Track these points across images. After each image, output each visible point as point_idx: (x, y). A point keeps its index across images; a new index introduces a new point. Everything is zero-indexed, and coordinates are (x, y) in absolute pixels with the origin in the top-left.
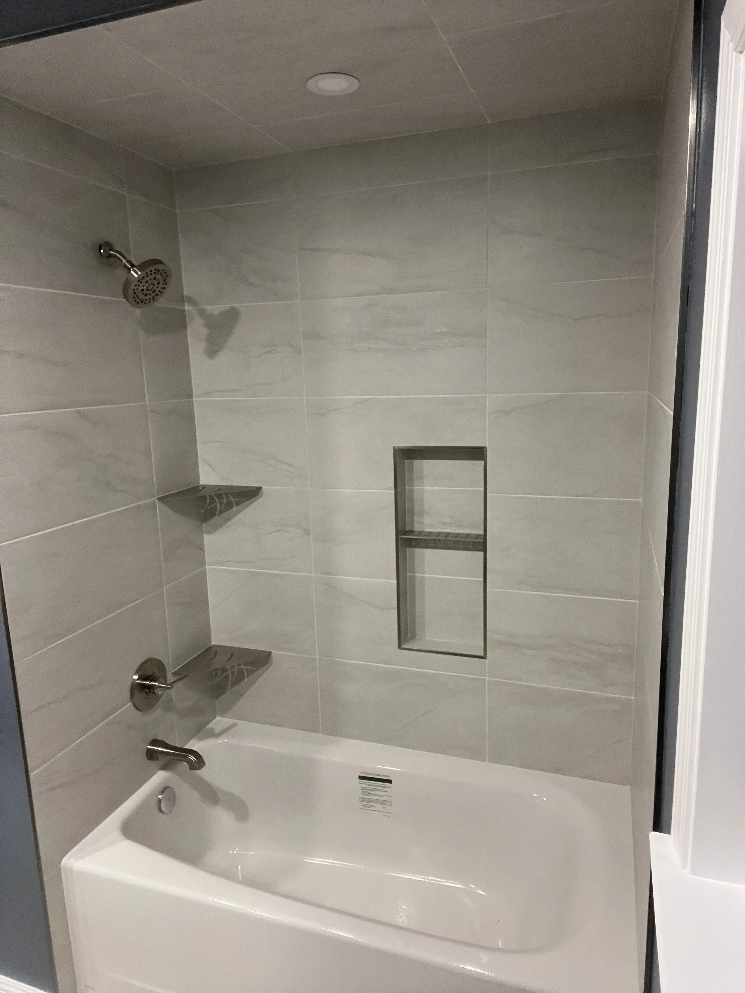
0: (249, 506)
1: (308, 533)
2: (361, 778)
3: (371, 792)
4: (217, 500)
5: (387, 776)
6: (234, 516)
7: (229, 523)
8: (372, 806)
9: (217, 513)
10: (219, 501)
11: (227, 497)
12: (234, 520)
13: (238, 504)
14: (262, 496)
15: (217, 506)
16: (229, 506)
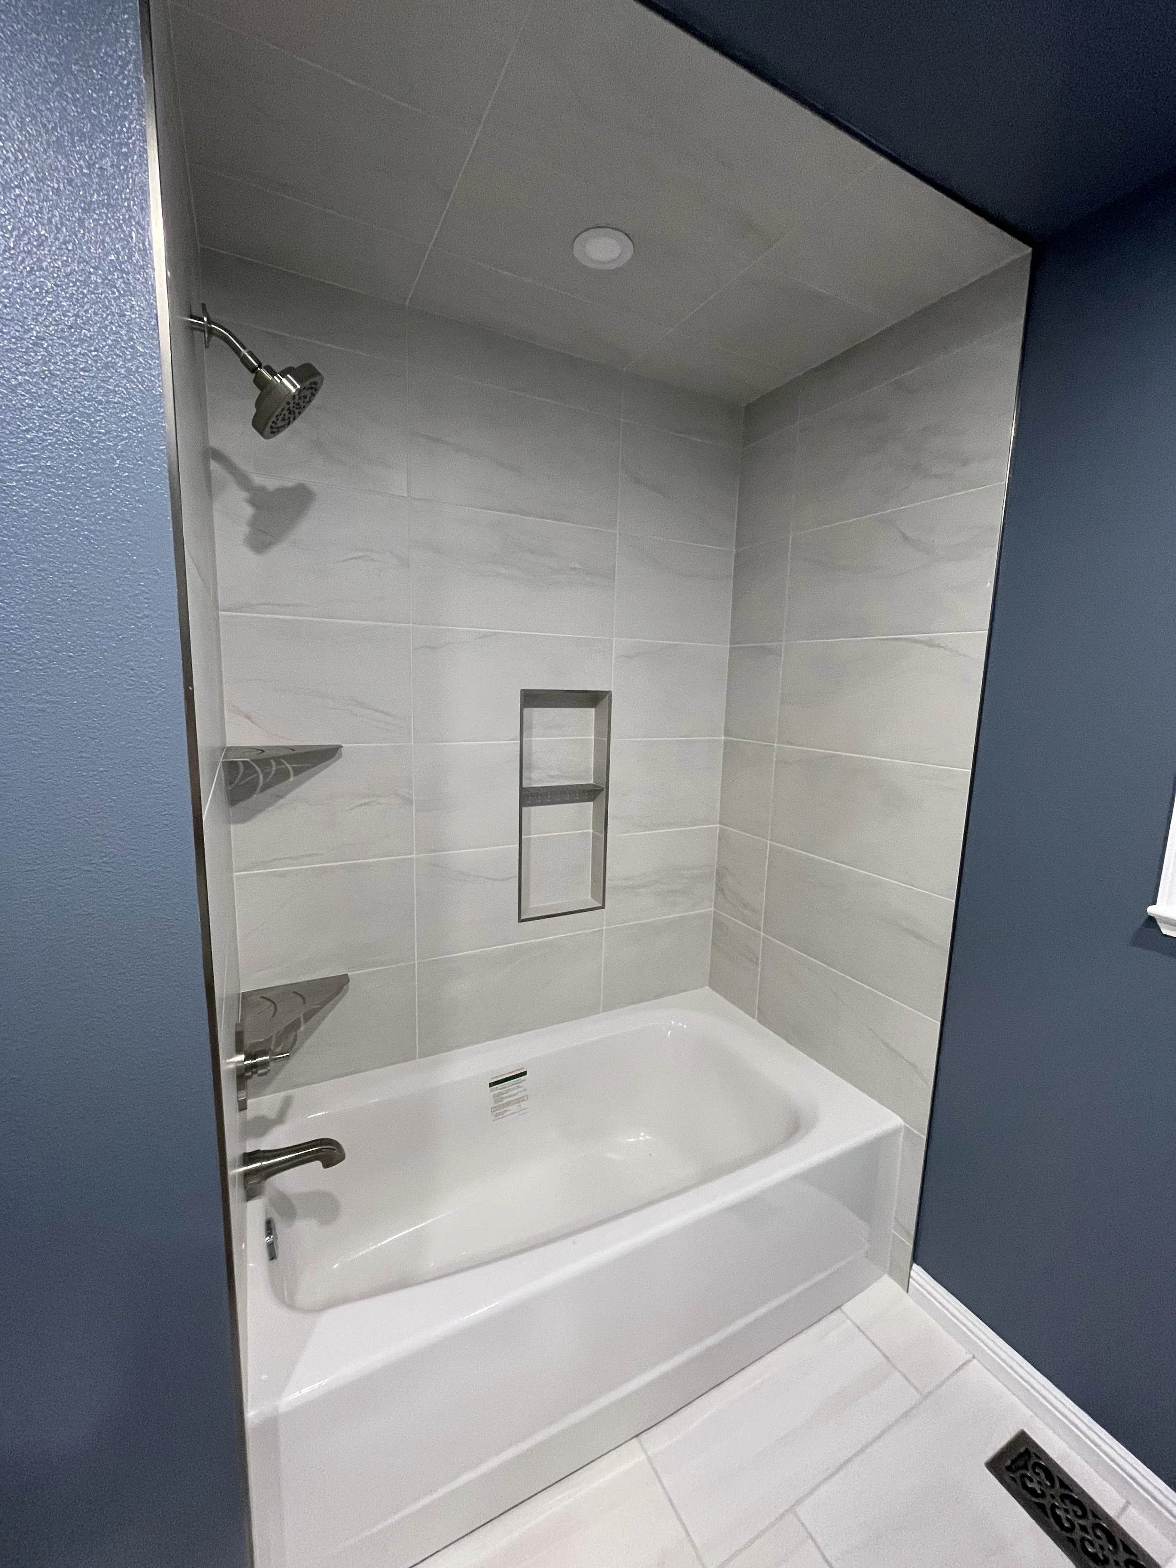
0: (317, 773)
1: (410, 802)
2: (491, 1085)
3: (504, 1096)
4: (258, 769)
5: (521, 1069)
6: (288, 792)
7: (282, 801)
8: (506, 1111)
9: (259, 789)
10: (262, 771)
11: (279, 763)
12: (289, 797)
13: (297, 772)
14: (341, 757)
15: (258, 777)
16: (283, 775)
